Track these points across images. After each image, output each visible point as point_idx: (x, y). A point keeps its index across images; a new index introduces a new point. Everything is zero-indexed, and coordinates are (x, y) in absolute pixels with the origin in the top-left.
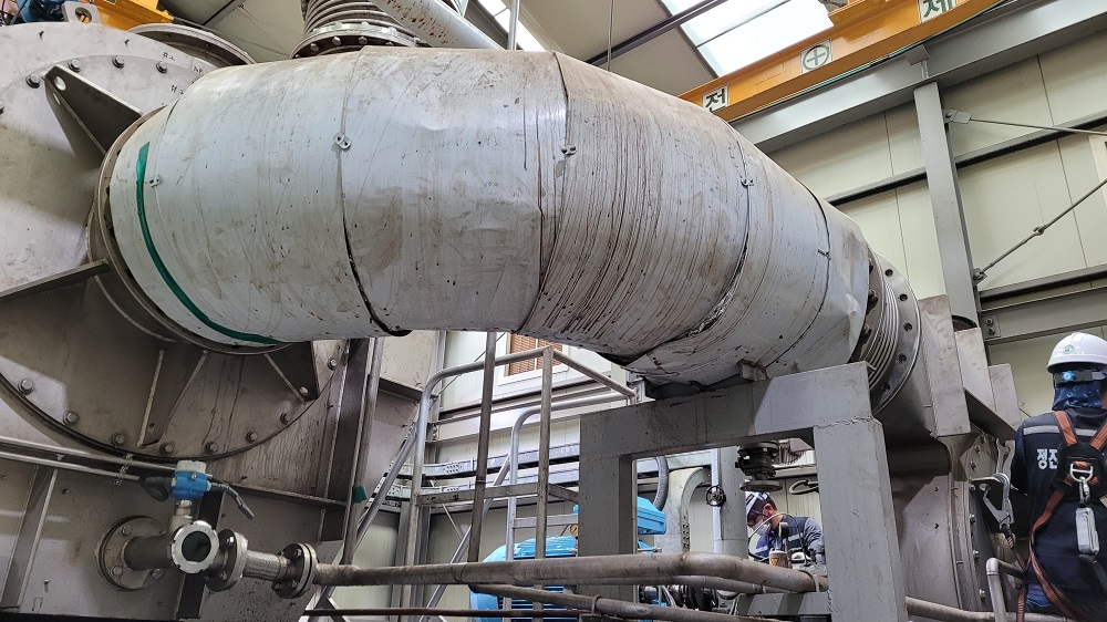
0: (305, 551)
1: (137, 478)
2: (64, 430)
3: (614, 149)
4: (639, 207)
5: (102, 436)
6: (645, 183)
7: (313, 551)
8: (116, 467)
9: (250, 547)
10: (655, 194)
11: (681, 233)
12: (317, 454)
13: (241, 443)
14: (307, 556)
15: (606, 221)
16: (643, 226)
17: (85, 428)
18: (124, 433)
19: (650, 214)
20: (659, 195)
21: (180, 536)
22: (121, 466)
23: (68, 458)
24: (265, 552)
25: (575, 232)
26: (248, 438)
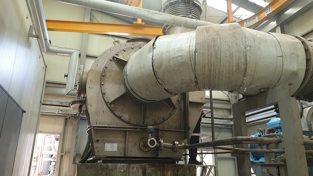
0: (176, 142)
1: (141, 130)
2: (128, 123)
3: (207, 49)
4: (215, 61)
5: (135, 123)
6: (216, 55)
7: (177, 142)
8: (137, 129)
9: (163, 142)
10: (219, 56)
11: (228, 64)
12: (180, 120)
13: (162, 121)
14: (176, 143)
15: (207, 66)
16: (217, 65)
17: (132, 122)
18: (139, 122)
19: (218, 61)
20: (220, 57)
21: (149, 140)
22: (138, 128)
23: (129, 128)
24: (167, 143)
25: (200, 69)
26: (163, 119)
